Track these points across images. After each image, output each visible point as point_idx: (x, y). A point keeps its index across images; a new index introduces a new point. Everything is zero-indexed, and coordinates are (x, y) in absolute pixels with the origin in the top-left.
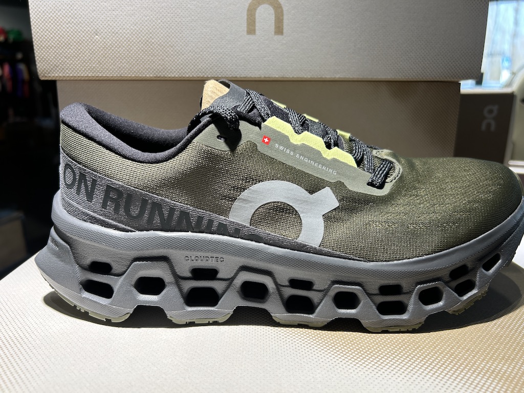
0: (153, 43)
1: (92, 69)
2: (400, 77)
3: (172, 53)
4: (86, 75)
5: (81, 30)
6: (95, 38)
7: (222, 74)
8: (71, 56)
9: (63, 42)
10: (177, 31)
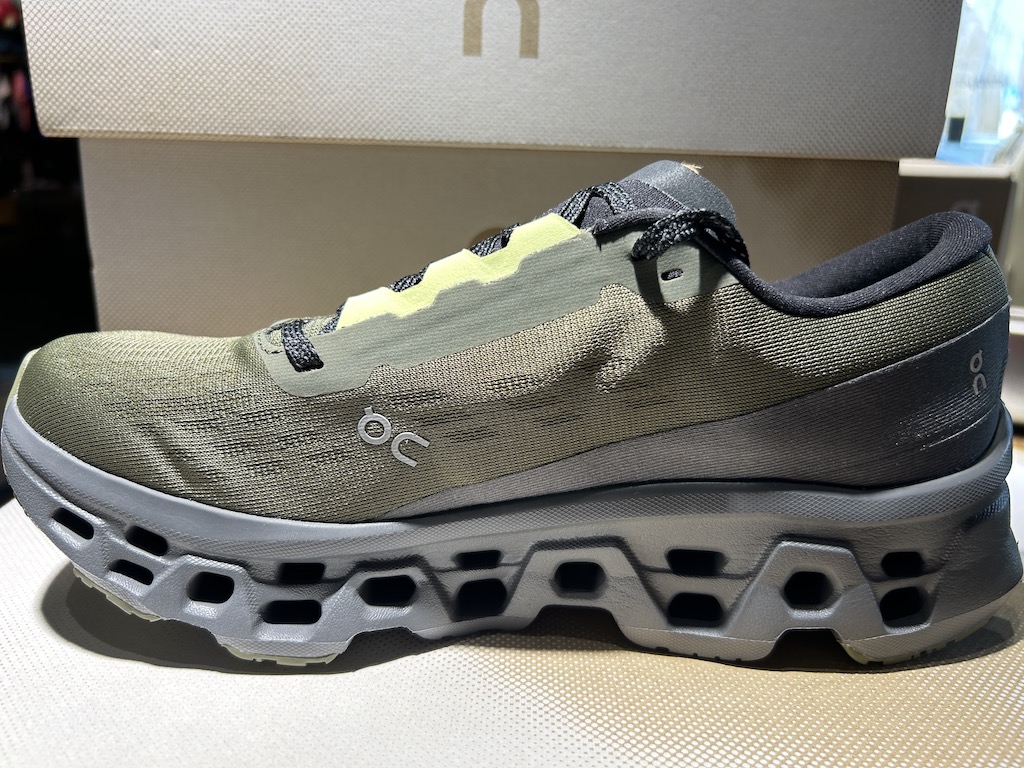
0: (272, 67)
1: (148, 118)
2: (775, 151)
3: (310, 89)
4: (135, 129)
5: (125, 37)
6: (153, 55)
7: (411, 135)
8: (104, 89)
9: (89, 61)
10: (320, 45)
